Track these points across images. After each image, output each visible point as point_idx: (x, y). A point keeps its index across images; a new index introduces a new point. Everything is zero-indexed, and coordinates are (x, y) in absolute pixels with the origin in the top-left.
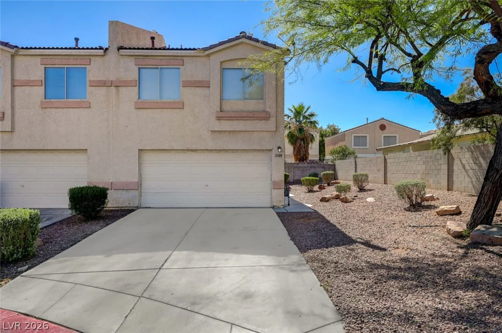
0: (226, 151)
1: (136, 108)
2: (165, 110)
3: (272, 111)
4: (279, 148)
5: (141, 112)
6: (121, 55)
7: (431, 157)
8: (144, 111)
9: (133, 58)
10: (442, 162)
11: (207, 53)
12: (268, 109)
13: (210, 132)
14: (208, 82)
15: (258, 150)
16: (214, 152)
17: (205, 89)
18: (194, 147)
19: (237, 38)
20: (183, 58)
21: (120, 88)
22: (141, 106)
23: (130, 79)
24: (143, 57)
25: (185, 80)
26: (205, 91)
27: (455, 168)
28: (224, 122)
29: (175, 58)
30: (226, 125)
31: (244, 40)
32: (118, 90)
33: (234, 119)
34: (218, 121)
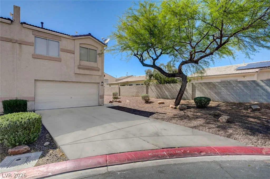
0: (81, 82)
1: (33, 58)
2: (50, 61)
3: (100, 68)
4: (102, 82)
5: (36, 60)
6: (23, 27)
7: (140, 87)
8: (38, 60)
9: (31, 31)
10: (144, 89)
11: (74, 38)
12: (99, 67)
13: (74, 74)
14: (74, 51)
15: (94, 83)
16: (75, 83)
17: (72, 54)
18: (66, 80)
19: (87, 35)
20: (61, 38)
21: (22, 45)
22: (36, 57)
23: (29, 41)
24: (38, 32)
25: (61, 48)
26: (72, 55)
27: (149, 90)
28: (81, 70)
29: (57, 36)
30: (82, 72)
31: (90, 37)
32: (21, 46)
33: (86, 69)
34: (78, 69)
